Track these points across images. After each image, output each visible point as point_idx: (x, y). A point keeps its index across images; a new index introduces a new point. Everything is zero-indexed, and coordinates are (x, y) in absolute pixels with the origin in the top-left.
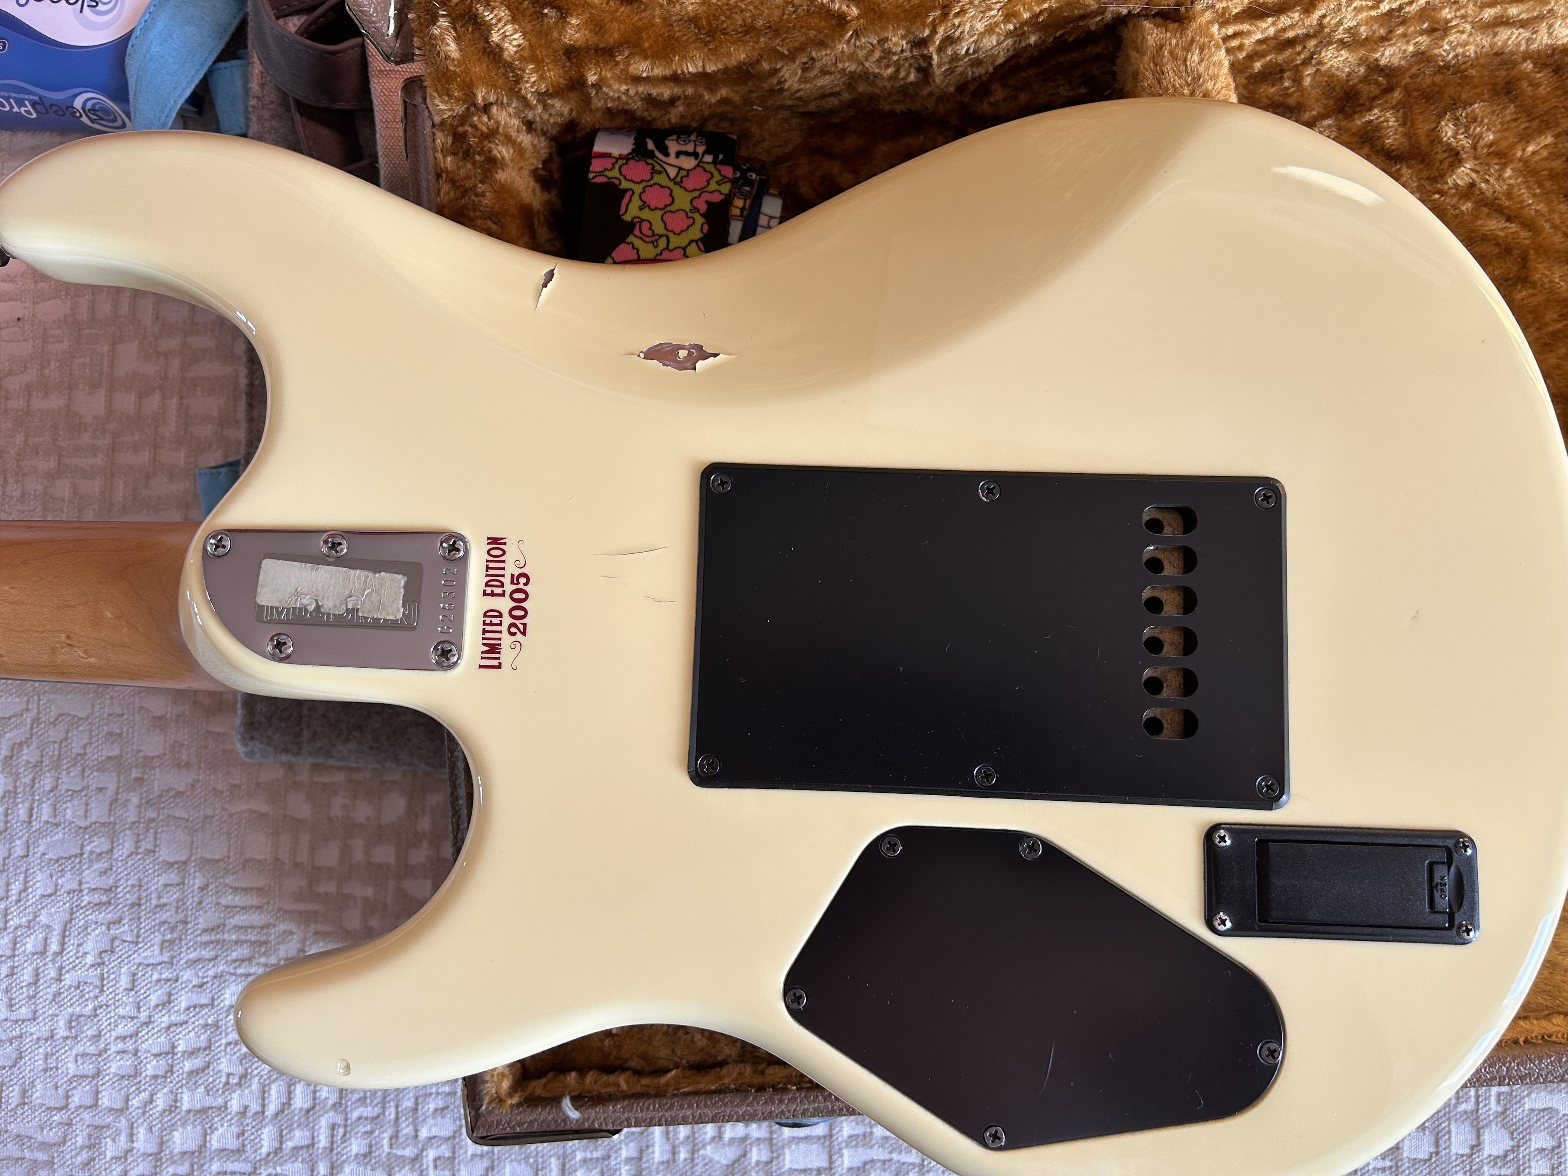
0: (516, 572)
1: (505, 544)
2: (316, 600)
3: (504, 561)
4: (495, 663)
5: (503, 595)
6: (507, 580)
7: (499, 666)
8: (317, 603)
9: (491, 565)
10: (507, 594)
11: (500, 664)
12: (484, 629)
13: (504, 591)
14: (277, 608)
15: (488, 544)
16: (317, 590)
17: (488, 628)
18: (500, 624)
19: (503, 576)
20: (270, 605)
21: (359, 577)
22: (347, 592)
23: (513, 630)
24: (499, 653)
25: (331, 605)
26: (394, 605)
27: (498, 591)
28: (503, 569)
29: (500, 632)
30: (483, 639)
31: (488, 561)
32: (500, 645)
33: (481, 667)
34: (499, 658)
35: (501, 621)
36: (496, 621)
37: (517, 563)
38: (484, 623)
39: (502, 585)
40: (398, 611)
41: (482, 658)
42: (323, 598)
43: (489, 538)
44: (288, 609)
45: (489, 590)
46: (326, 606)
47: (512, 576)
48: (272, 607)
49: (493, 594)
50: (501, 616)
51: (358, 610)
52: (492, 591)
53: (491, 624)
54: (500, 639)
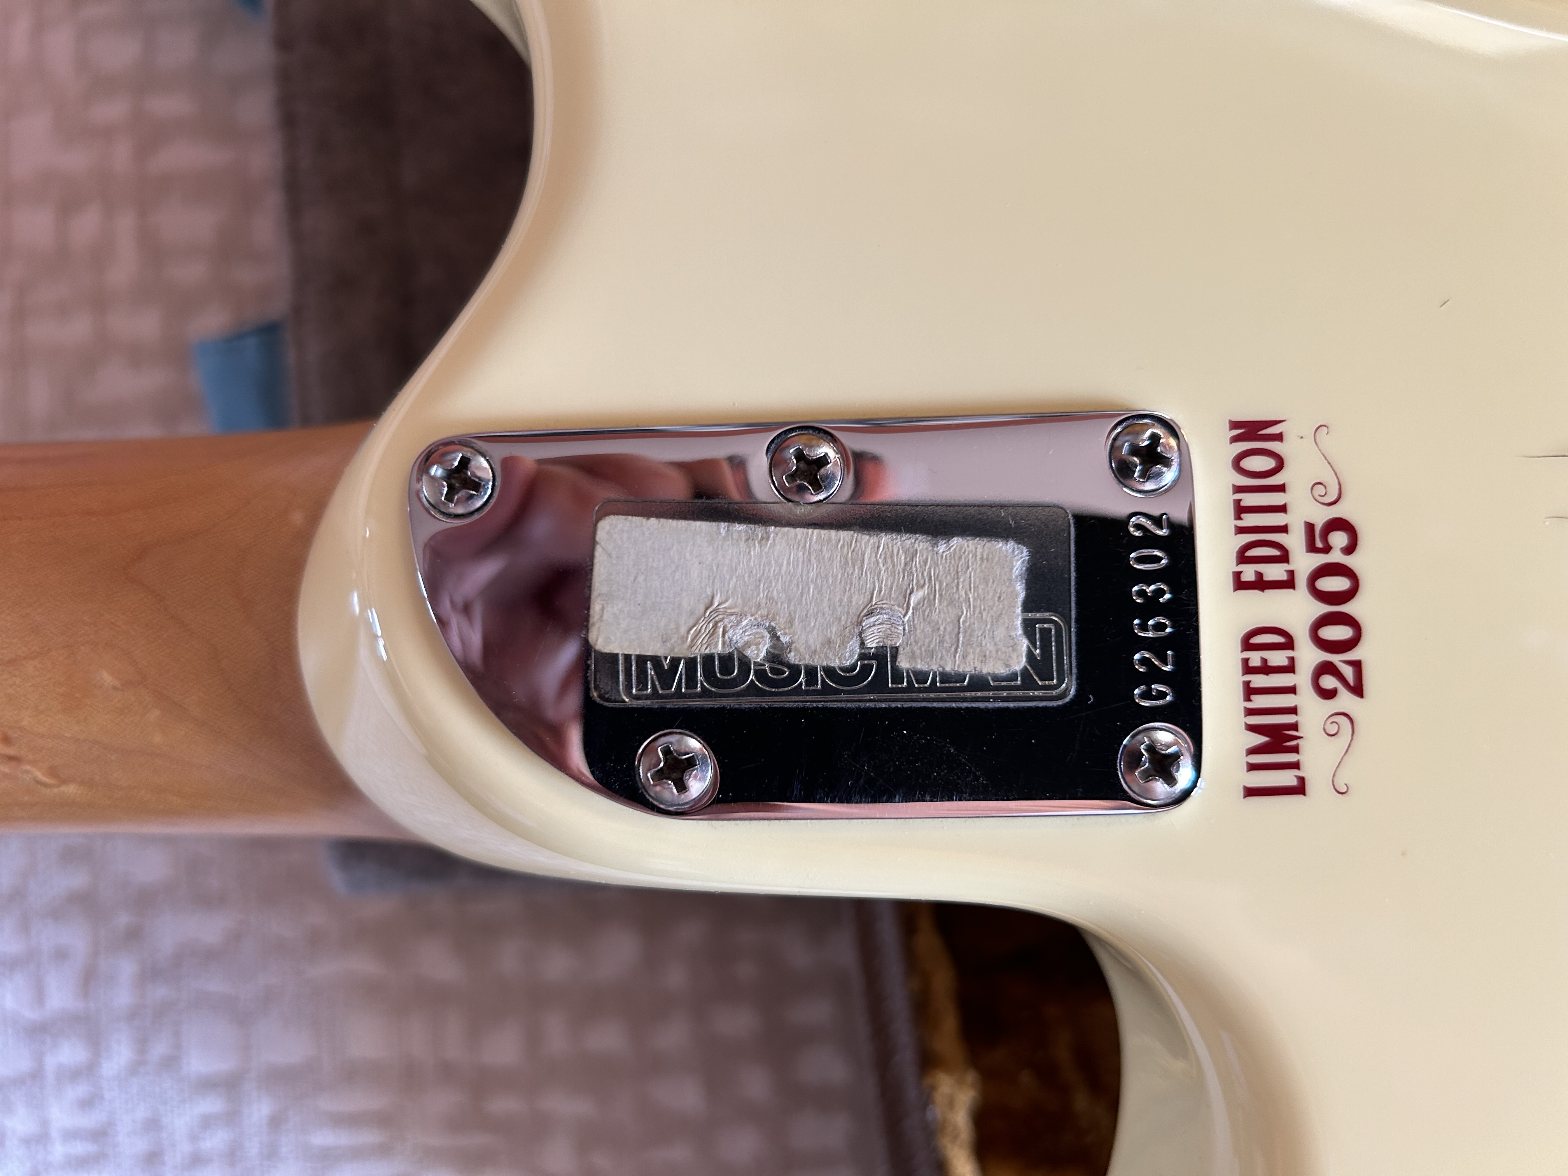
0: (1320, 517)
1: (1279, 437)
2: (772, 631)
3: (1281, 488)
4: (1287, 778)
5: (1289, 583)
6: (1295, 541)
7: (1300, 789)
8: (775, 637)
9: (1250, 500)
10: (1302, 580)
11: (1302, 780)
12: (1247, 684)
13: (1291, 573)
14: (656, 661)
15: (1235, 439)
16: (770, 598)
17: (1259, 681)
18: (1290, 668)
19: (1284, 529)
20: (634, 651)
21: (890, 556)
22: (859, 601)
23: (1328, 682)
24: (1296, 750)
25: (814, 639)
26: (1000, 633)
27: (1274, 572)
28: (1283, 509)
29: (1292, 690)
30: (1250, 712)
31: (1239, 489)
32: (1295, 727)
33: (1251, 792)
34: (1296, 766)
35: (1292, 660)
36: (1278, 658)
37: (1320, 490)
38: (1248, 669)
39: (1284, 557)
40: (1014, 647)
41: (1252, 767)
42: (791, 622)
43: (1235, 425)
44: (691, 663)
45: (1249, 573)
46: (800, 645)
47: (1310, 528)
48: (642, 660)
49: (1261, 584)
50: (1289, 644)
51: (895, 650)
52: (1259, 575)
53: (1266, 669)
54: (1293, 711)
